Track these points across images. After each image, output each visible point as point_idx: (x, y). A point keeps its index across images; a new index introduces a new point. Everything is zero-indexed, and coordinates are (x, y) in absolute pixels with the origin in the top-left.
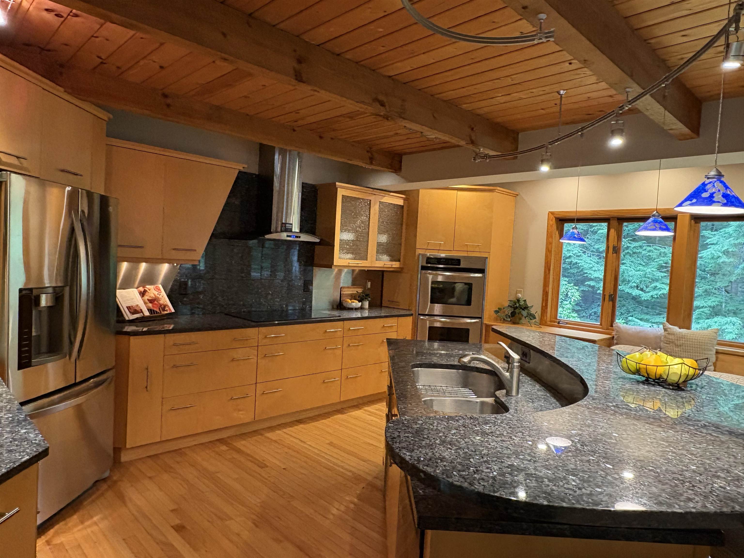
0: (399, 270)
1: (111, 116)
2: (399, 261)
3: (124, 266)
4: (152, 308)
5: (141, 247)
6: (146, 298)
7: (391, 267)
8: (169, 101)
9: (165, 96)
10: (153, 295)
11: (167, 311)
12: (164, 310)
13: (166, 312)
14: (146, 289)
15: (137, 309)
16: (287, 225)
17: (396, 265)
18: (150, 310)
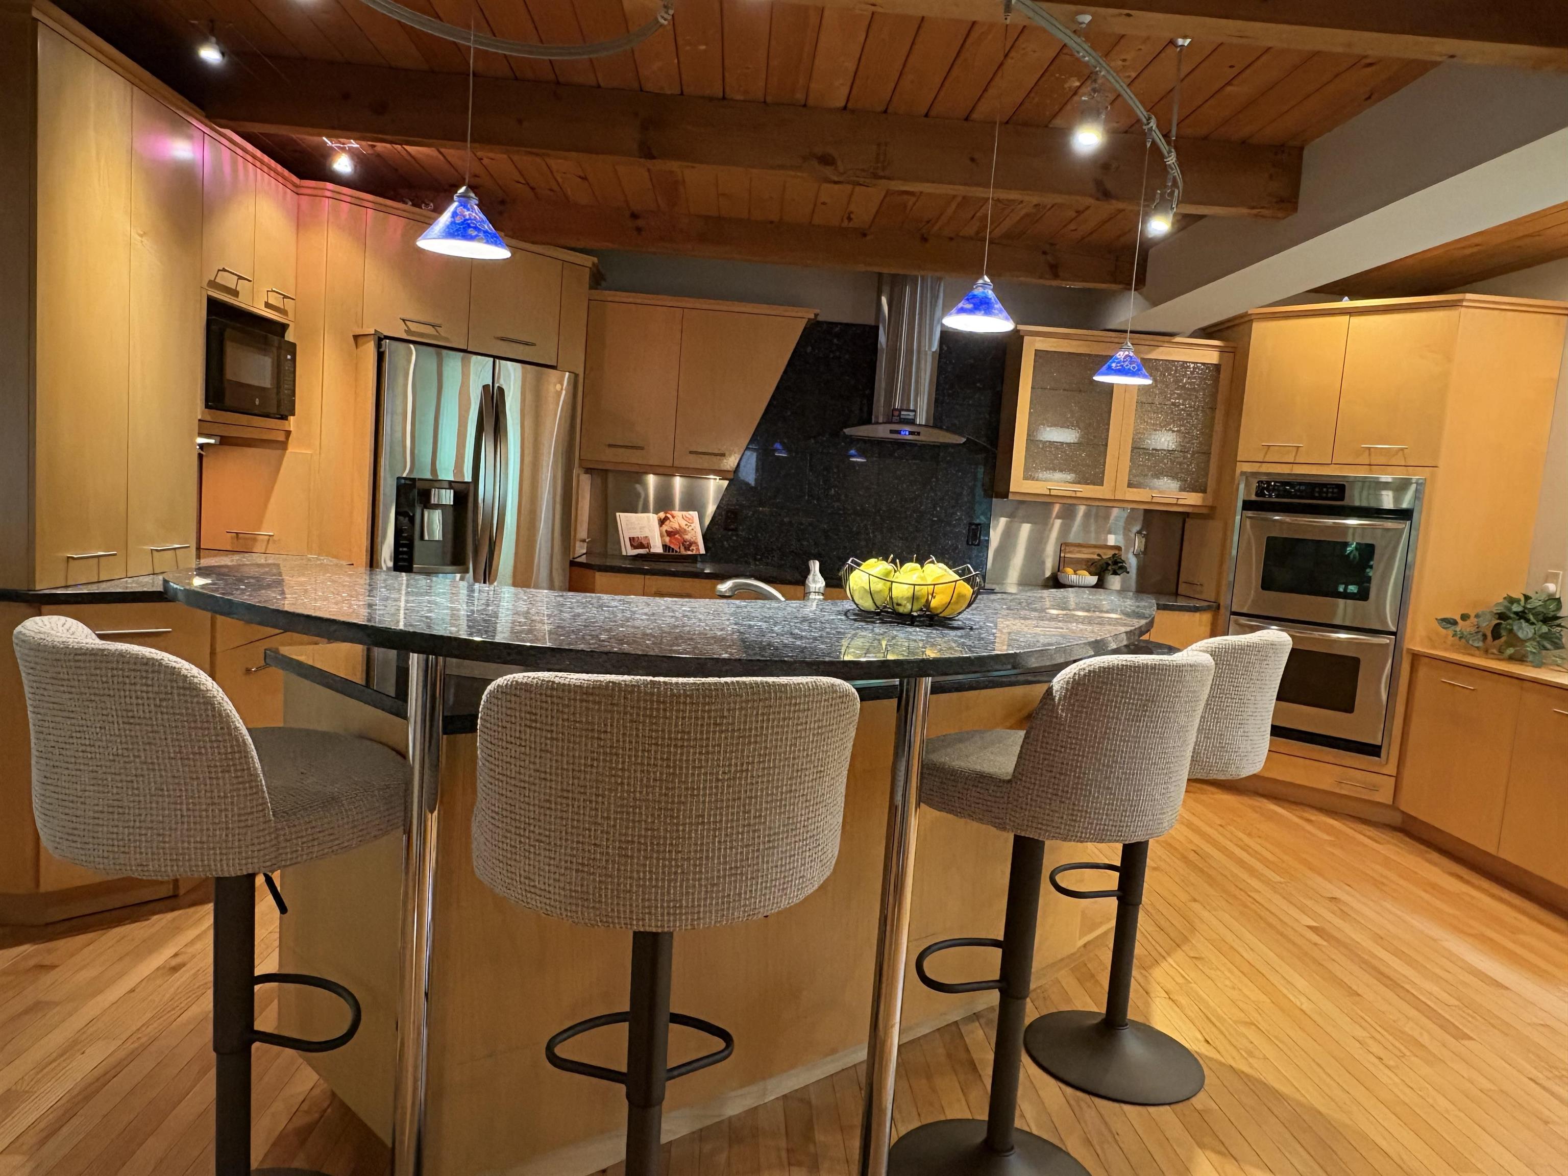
0: (1204, 511)
1: (595, 260)
2: (1204, 491)
3: (651, 480)
4: (668, 544)
5: (642, 448)
6: (665, 528)
7: (1176, 504)
8: (640, 223)
9: (634, 216)
10: (677, 526)
11: (692, 550)
12: (687, 548)
13: (689, 553)
14: (668, 515)
15: (644, 542)
16: (903, 413)
17: (1192, 499)
18: (665, 547)
